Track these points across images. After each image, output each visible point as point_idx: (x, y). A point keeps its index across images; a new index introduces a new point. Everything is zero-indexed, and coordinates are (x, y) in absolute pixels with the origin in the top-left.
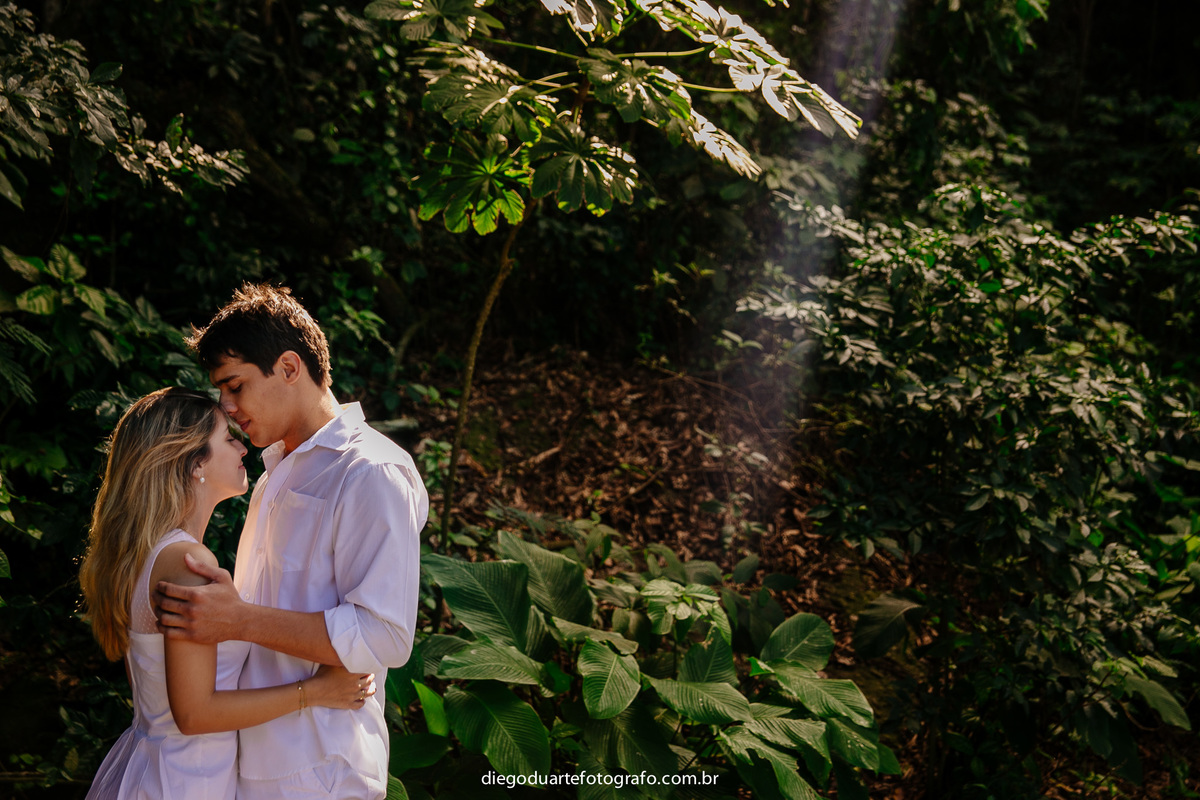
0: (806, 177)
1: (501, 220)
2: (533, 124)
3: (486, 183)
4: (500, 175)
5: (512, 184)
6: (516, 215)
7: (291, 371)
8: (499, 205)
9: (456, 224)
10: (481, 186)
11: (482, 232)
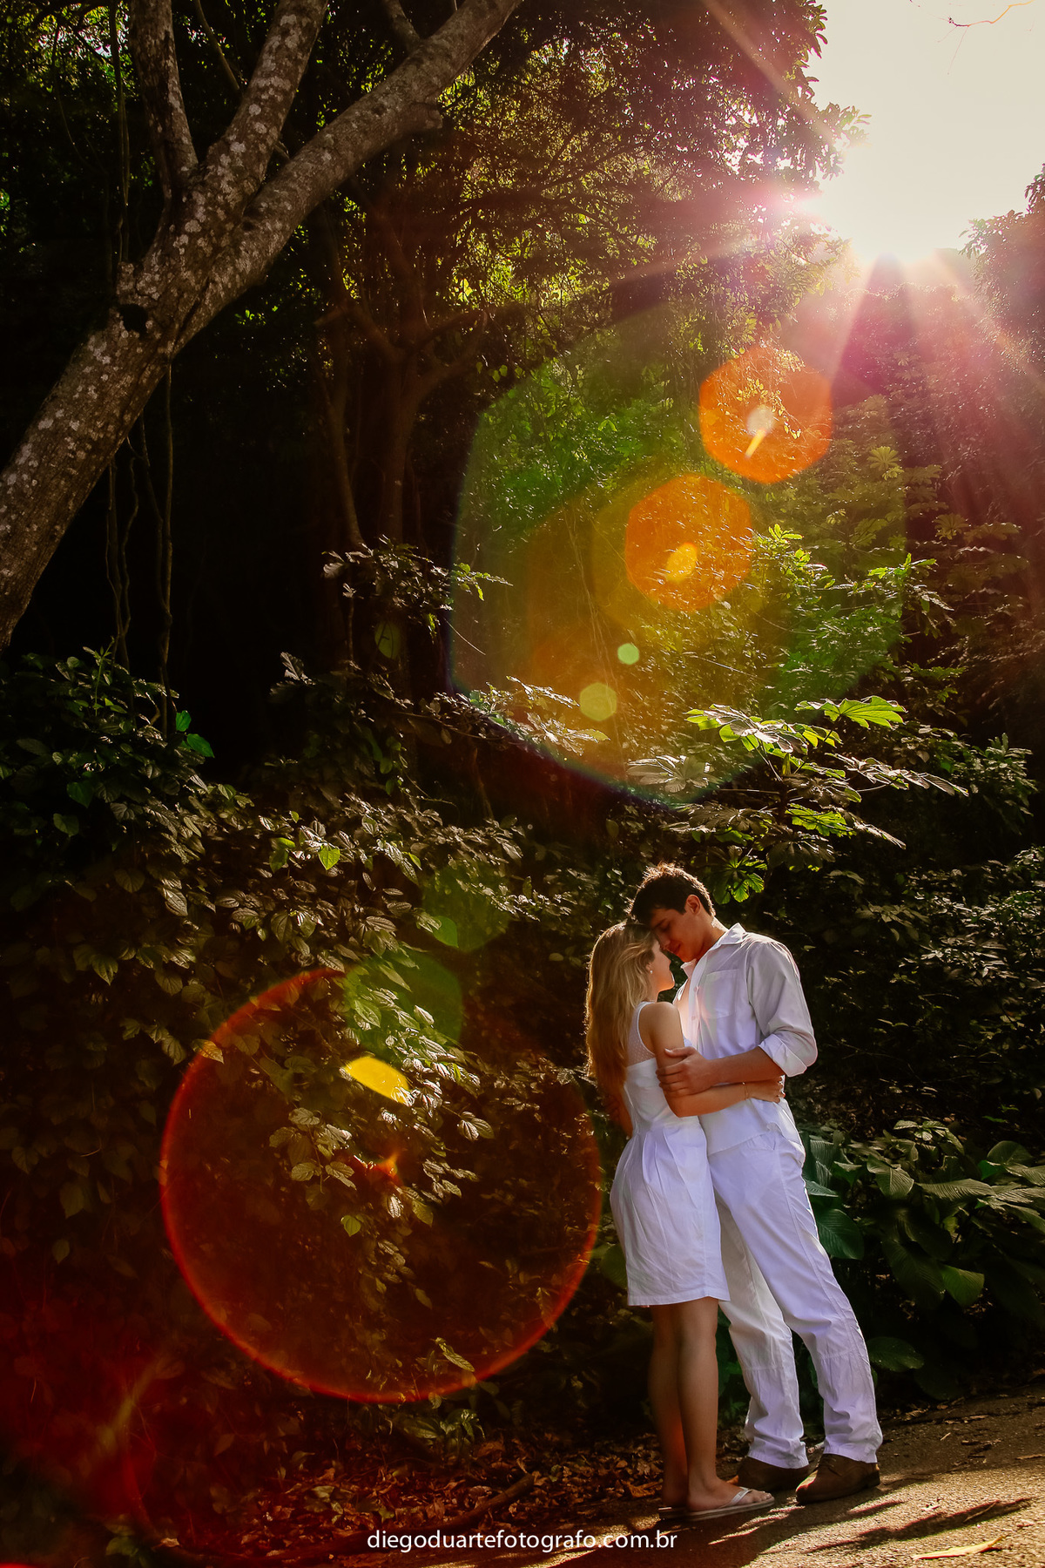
0: (907, 912)
1: (751, 891)
2: (761, 823)
3: (735, 873)
4: (743, 867)
5: (751, 870)
6: (760, 887)
7: (695, 907)
8: (747, 884)
9: (723, 899)
10: (732, 875)
11: (740, 900)
